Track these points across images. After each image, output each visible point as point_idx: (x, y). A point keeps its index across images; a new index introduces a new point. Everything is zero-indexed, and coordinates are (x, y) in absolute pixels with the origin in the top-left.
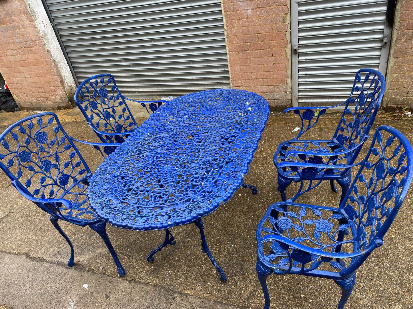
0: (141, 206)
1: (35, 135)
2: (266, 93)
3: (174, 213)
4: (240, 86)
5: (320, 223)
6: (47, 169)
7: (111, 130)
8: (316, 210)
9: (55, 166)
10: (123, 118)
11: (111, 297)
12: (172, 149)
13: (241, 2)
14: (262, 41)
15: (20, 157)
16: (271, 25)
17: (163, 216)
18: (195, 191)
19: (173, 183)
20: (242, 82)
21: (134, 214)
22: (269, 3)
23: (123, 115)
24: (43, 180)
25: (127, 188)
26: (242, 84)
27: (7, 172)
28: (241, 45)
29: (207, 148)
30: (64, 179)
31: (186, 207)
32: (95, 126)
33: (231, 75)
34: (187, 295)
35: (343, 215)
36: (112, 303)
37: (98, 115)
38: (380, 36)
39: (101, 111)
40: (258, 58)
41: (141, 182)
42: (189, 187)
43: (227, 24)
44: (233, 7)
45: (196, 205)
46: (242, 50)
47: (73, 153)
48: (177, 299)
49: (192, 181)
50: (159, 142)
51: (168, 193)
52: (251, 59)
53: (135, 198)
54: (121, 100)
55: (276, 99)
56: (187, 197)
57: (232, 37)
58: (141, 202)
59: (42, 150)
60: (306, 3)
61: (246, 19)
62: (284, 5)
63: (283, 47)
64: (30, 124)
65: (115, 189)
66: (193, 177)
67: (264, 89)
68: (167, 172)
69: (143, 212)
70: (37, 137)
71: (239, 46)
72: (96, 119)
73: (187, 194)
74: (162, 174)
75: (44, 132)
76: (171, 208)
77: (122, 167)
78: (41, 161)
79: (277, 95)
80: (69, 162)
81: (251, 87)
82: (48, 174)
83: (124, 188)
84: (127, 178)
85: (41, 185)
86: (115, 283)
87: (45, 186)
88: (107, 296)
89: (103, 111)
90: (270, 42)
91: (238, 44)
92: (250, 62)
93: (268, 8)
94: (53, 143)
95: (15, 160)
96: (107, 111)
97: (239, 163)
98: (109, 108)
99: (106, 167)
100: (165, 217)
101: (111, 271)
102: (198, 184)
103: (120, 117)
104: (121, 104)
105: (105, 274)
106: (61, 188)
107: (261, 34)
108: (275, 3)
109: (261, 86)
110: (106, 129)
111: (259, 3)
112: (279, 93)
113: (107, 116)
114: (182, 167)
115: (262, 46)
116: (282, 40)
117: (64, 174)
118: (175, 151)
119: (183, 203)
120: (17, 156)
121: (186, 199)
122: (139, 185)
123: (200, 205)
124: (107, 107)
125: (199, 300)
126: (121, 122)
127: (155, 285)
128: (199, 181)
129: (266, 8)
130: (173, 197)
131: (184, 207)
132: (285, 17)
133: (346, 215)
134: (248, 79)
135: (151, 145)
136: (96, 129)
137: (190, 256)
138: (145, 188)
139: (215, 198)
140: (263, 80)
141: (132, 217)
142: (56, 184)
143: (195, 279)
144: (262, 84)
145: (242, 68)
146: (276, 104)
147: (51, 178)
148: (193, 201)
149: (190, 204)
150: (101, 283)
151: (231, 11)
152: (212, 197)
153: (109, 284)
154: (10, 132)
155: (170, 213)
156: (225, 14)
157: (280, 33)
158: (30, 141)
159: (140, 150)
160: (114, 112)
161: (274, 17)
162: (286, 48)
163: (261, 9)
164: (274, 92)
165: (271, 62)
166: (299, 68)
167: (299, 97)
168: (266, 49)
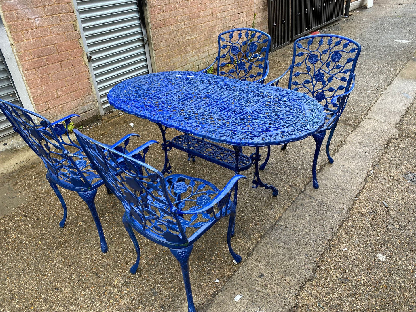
2: (76, 108)
4: (47, 109)
11: (263, 272)
13: (24, 9)
14: (58, 53)
16: (63, 34)
20: (48, 104)
22: (57, 10)
26: (49, 106)
28: (36, 61)
33: (33, 99)
34: (281, 217)
36: (272, 272)
40: (58, 72)
43: (13, 38)
44: (17, 16)
46: (38, 66)
48: (283, 224)
52: (52, 74)
55: (86, 111)
57: (24, 52)
60: (85, 11)
61: (35, 30)
62: (71, 12)
63: (80, 55)
67: (73, 104)
71: (35, 63)
79: (87, 107)
81: (59, 106)
86: (247, 268)
88: (261, 275)
90: (67, 52)
91: (32, 60)
92: (52, 78)
93: (56, 15)
107: (55, 45)
108: (62, 10)
109: (69, 102)
111: (45, 10)
112: (88, 104)
115: (60, 58)
116: (78, 49)
125: (288, 212)
127: (262, 237)
129: (54, 16)
132: (75, 24)
134: (54, 98)
140: (70, 95)
143: (267, 210)
144: (70, 99)
145: (44, 87)
146: (88, 117)
150: (240, 282)
151: (15, 21)
153: (245, 274)
156: (8, 25)
157: (74, 41)
161: (65, 25)
162: (83, 56)
163: (49, 16)
164: (83, 104)
165: (73, 73)
166: (95, 74)
167: (102, 104)
168: (65, 60)
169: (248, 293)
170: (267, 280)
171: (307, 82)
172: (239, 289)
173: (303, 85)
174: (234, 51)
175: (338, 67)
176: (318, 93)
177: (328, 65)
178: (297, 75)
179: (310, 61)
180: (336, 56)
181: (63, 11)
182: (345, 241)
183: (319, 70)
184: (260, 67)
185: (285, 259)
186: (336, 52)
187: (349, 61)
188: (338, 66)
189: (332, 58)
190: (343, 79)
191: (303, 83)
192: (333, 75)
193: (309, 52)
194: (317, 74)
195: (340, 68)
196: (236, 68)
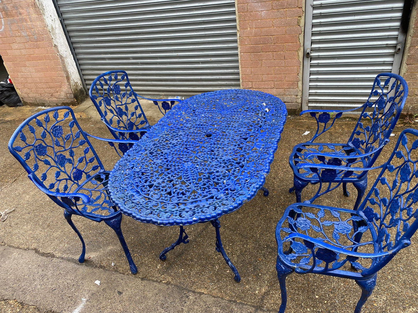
0: (164, 201)
1: (51, 129)
2: (276, 95)
3: (198, 209)
4: (250, 88)
5: (338, 225)
6: (62, 164)
7: (123, 127)
8: (335, 212)
9: (70, 161)
10: (135, 116)
11: (124, 294)
12: (190, 147)
13: (255, 2)
14: (274, 44)
15: (37, 150)
16: (285, 27)
17: (187, 212)
18: (217, 189)
19: (194, 180)
20: (252, 84)
21: (157, 209)
22: (284, 5)
23: (135, 112)
24: (58, 175)
25: (148, 183)
26: (252, 86)
27: (24, 164)
28: (253, 47)
29: (226, 147)
30: (78, 175)
31: (210, 204)
32: (109, 122)
33: (242, 77)
34: (201, 294)
35: (362, 217)
36: (125, 300)
37: (111, 111)
38: (394, 42)
39: (115, 107)
40: (269, 60)
41: (162, 178)
42: (211, 185)
43: (240, 25)
44: (247, 8)
45: (220, 202)
46: (254, 51)
47: (87, 149)
48: (191, 297)
49: (213, 179)
50: (177, 140)
51: (190, 190)
52: (263, 61)
53: (157, 194)
54: (133, 97)
55: (285, 102)
56: (210, 194)
57: (245, 38)
58: (164, 198)
59: (58, 144)
60: (321, 6)
61: (259, 21)
62: (299, 8)
63: (296, 50)
64: (47, 117)
65: (137, 184)
66: (214, 175)
67: (274, 91)
68: (187, 169)
69: (166, 207)
70: (53, 131)
71: (251, 48)
72: (109, 116)
73: (209, 191)
74: (182, 172)
75: (60, 126)
76: (195, 205)
77: (141, 163)
78: (56, 155)
79: (287, 98)
80: (83, 157)
81: (261, 89)
82: (62, 169)
83: (145, 184)
84: (148, 174)
85: (56, 180)
86: (127, 280)
87: (60, 180)
88: (120, 293)
89: (117, 108)
90: (283, 44)
91: (250, 46)
92: (262, 64)
93: (282, 10)
94: (68, 138)
95: (32, 153)
96: (120, 108)
97: (260, 162)
98: (122, 105)
99: (125, 163)
100: (189, 213)
101: (123, 268)
102: (220, 182)
103: (133, 114)
104: (133, 101)
105: (116, 271)
106: (75, 183)
107: (274, 36)
108: (290, 5)
109: (271, 88)
110: (119, 125)
111: (273, 5)
112: (289, 96)
113: (120, 113)
114: (202, 165)
115: (274, 48)
116: (295, 43)
117: (77, 169)
118: (194, 149)
119: (207, 200)
120: (33, 149)
121: (209, 196)
122: (160, 181)
123: (224, 202)
124: (120, 104)
125: (213, 299)
126: (133, 119)
127: (168, 283)
128: (221, 178)
129: (280, 10)
130: (196, 194)
131: (208, 204)
132: (300, 20)
133: (365, 217)
134: (259, 80)
135: (169, 142)
136: (110, 125)
137: (203, 255)
138: (167, 184)
139: (238, 195)
140: (274, 83)
141: (156, 212)
142: (70, 179)
143: (209, 278)
144: (273, 86)
145: (253, 70)
147: (65, 172)
148: (216, 198)
149: (213, 201)
150: (113, 280)
151: (245, 12)
152: (235, 195)
153: (121, 281)
154: (28, 124)
155: (195, 210)
156: (239, 15)
157: (293, 36)
158: (46, 135)
159: (158, 147)
160: (127, 109)
161: (289, 19)
162: (298, 51)
163: (275, 10)
164: (284, 94)
165: (283, 65)
166: (310, 71)
167: (309, 101)
168: (279, 51)
170: (115, 299)
171: (385, 202)
175: (408, 212)
177: (408, 198)
178: (383, 182)
181: (291, 6)
183: (399, 197)
187: (416, 214)
189: (415, 192)
191: (381, 199)
193: (407, 159)
196: (372, 128)
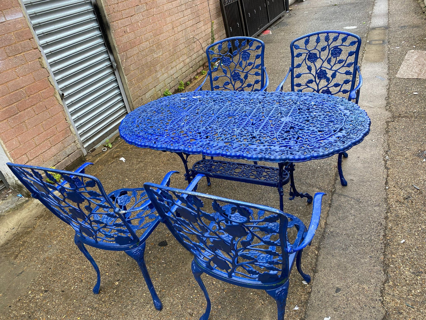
2: (58, 153)
4: (27, 162)
14: (28, 96)
16: (31, 74)
20: (27, 156)
22: (19, 49)
26: (28, 158)
28: (6, 110)
33: (10, 154)
34: (326, 224)
36: (346, 283)
38: (108, 63)
40: (32, 117)
46: (10, 115)
48: (332, 230)
52: (26, 122)
55: (69, 155)
60: (48, 44)
62: (35, 49)
63: (52, 94)
67: (54, 150)
71: (5, 112)
79: (68, 151)
81: (39, 156)
86: (319, 286)
88: (338, 290)
90: (37, 93)
91: (2, 110)
92: (26, 127)
93: (19, 55)
101: (302, 295)
105: (306, 302)
107: (24, 88)
108: (24, 48)
109: (49, 149)
111: (7, 51)
112: (69, 147)
115: (31, 102)
116: (48, 88)
125: (330, 216)
127: (318, 249)
129: (17, 56)
132: (41, 61)
134: (32, 148)
140: (49, 141)
145: (19, 138)
146: (72, 161)
150: (320, 302)
153: (321, 292)
157: (43, 81)
161: (31, 64)
162: (55, 95)
163: (12, 57)
164: (65, 147)
165: (49, 116)
166: (70, 112)
167: (83, 143)
168: (37, 103)
169: (334, 313)
170: (347, 294)
171: (311, 81)
172: (324, 311)
173: (306, 85)
174: (226, 62)
175: (340, 62)
176: (323, 90)
177: (329, 61)
178: (299, 76)
179: (310, 60)
180: (336, 52)
181: (26, 48)
182: (398, 233)
183: (320, 68)
184: (257, 74)
185: (352, 266)
186: (336, 47)
187: (351, 54)
188: (340, 60)
189: (332, 54)
190: (348, 73)
191: (306, 84)
192: (336, 71)
193: (307, 52)
194: (320, 72)
195: (342, 62)
196: (231, 80)
